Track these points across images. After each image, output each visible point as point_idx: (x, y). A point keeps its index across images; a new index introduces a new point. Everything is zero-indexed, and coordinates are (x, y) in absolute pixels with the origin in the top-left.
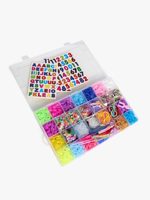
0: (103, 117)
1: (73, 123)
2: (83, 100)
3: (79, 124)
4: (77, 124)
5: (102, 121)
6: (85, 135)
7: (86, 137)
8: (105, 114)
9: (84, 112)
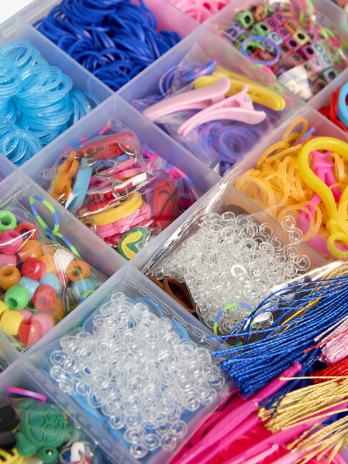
0: (312, 195)
1: (23, 336)
2: (63, 93)
3: (91, 329)
4: (72, 331)
5: (315, 228)
6: (187, 415)
7: (211, 439)
8: (325, 167)
9: (109, 198)
